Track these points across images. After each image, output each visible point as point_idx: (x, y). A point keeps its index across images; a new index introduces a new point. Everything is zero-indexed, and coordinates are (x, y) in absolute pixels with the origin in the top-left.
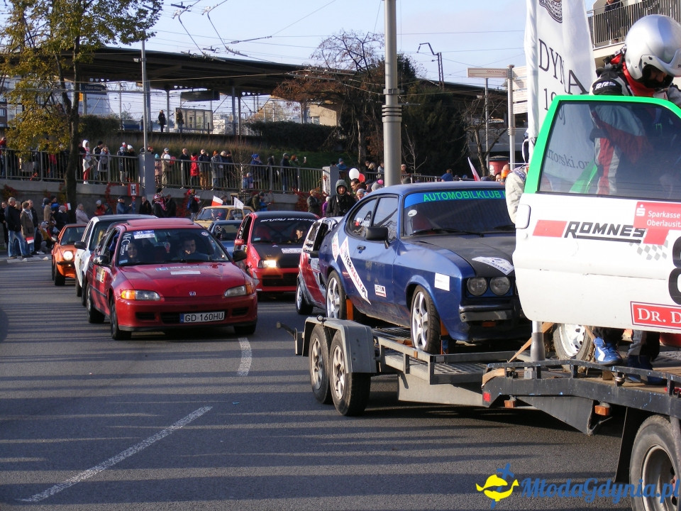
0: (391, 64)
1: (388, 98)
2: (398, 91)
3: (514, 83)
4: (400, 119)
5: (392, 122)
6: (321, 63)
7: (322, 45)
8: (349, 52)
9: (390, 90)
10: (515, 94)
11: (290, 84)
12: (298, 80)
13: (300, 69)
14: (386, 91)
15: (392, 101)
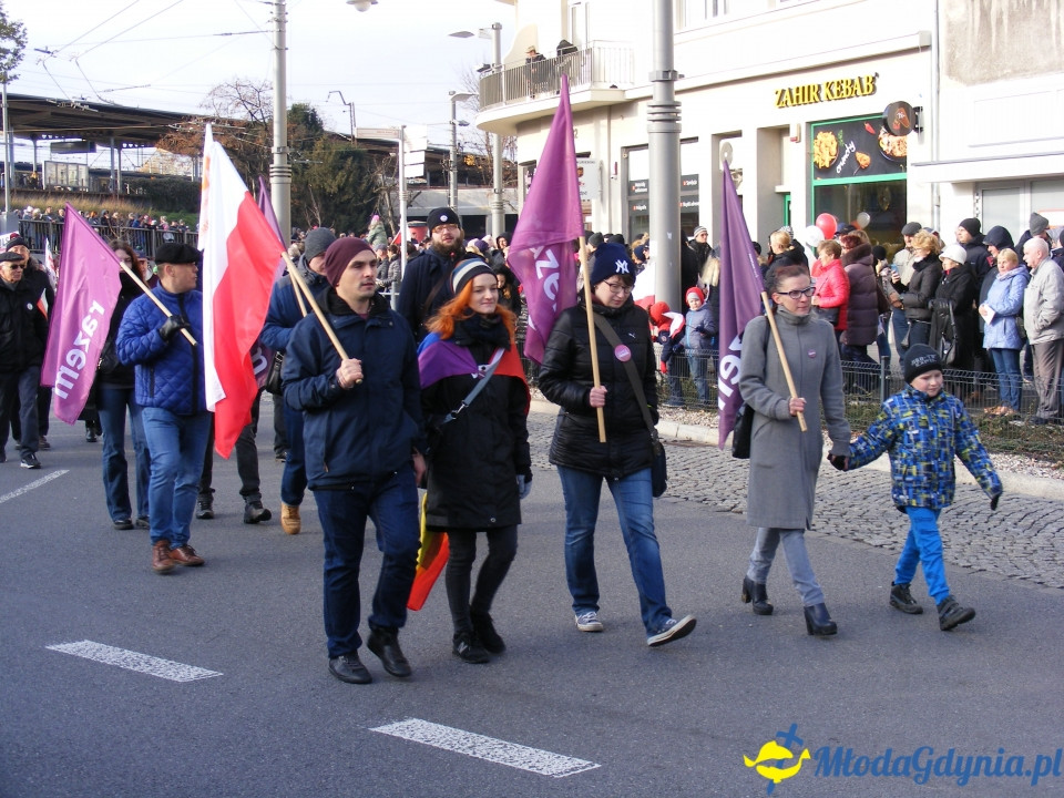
0: (281, 122)
1: (276, 158)
2: (288, 151)
3: (406, 145)
4: (290, 180)
5: (282, 183)
6: (211, 113)
7: (213, 93)
8: (243, 101)
9: (278, 148)
10: (408, 156)
11: (175, 137)
12: (184, 133)
13: (189, 118)
14: (274, 150)
15: (282, 161)
